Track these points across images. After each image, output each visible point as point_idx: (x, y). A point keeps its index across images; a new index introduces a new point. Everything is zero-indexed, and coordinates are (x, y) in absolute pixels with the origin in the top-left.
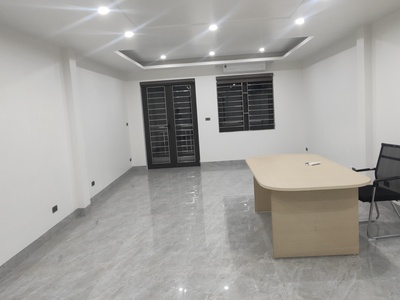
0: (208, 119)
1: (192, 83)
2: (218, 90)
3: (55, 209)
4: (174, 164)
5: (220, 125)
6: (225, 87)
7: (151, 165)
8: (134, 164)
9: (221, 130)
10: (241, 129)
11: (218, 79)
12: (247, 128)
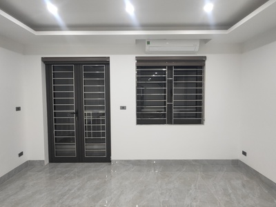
0: (123, 108)
1: (105, 63)
2: (138, 73)
5: (138, 116)
6: (146, 69)
8: (28, 157)
9: (139, 122)
10: (163, 122)
11: (139, 60)
12: (170, 122)
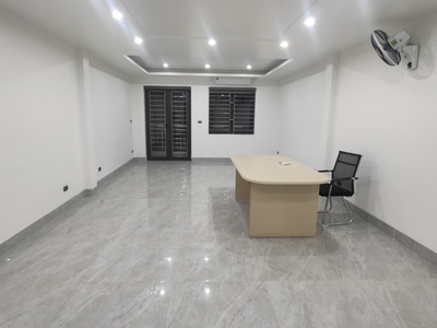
0: (200, 122)
1: (188, 91)
2: (210, 98)
3: (66, 189)
4: (169, 158)
6: (216, 95)
7: (150, 157)
8: (136, 155)
9: (210, 132)
11: (211, 89)
12: (231, 133)
